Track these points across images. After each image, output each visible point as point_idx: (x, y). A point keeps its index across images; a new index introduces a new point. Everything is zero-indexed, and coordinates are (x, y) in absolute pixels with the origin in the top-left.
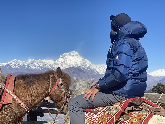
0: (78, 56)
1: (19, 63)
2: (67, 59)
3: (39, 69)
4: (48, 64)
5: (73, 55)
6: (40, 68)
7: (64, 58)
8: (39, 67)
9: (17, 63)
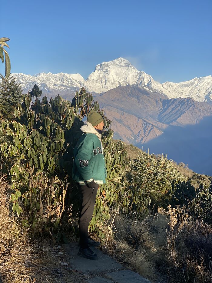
0: (128, 66)
1: (26, 79)
2: (109, 72)
3: (62, 90)
4: (76, 81)
5: (119, 64)
6: (64, 88)
7: (104, 70)
8: (62, 86)
9: (24, 79)
